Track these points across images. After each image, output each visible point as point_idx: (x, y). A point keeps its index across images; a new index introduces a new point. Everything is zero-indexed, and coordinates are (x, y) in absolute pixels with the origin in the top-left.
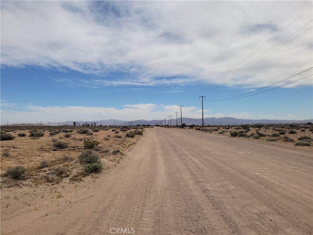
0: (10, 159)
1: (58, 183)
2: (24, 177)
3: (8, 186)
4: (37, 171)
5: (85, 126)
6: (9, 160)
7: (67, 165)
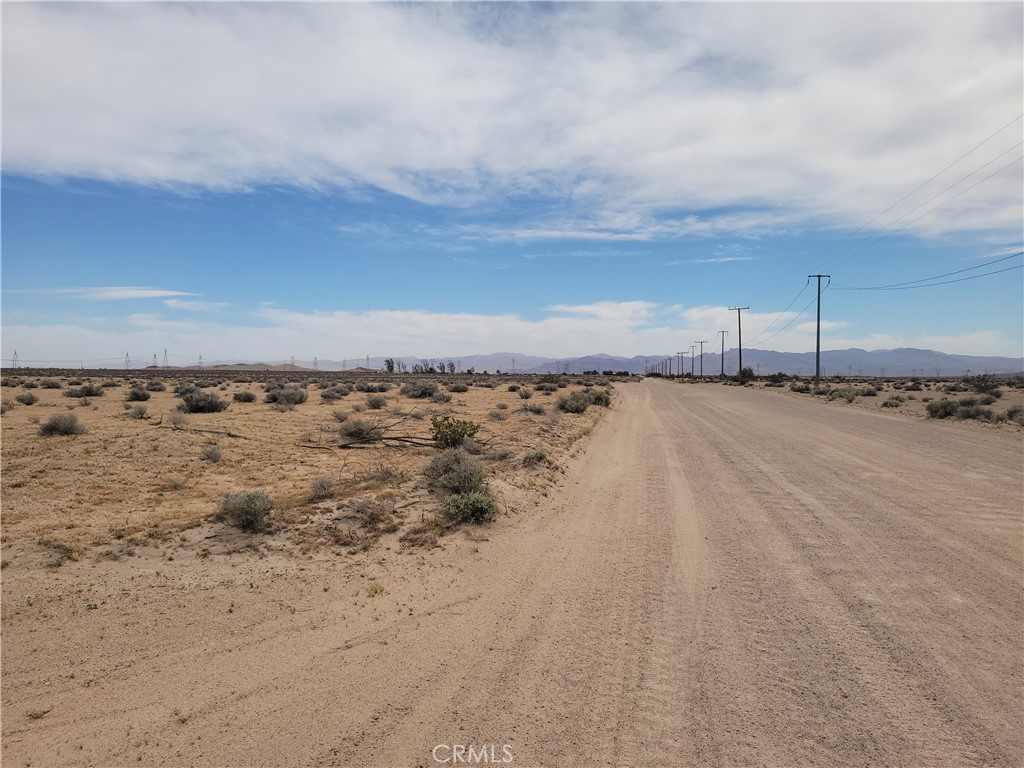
0: (222, 468)
1: (365, 549)
2: (269, 525)
3: (226, 550)
4: (304, 509)
6: (220, 473)
7: (390, 496)
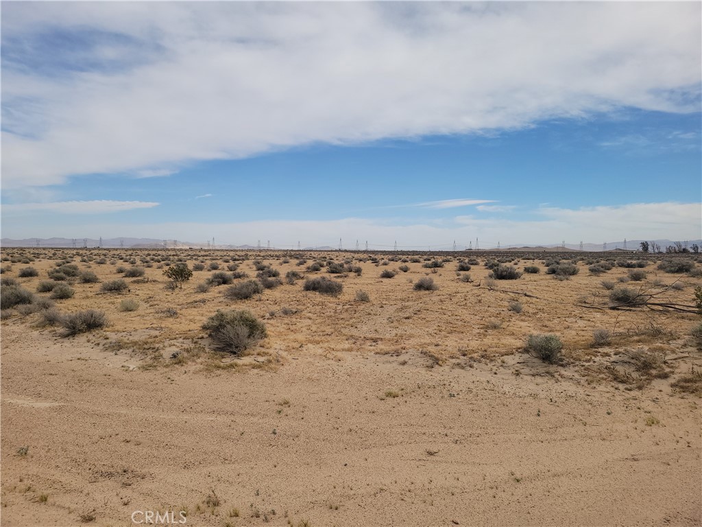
0: (523, 317)
1: (640, 388)
2: (562, 360)
3: (531, 373)
4: (588, 351)
5: (676, 252)
6: (522, 320)
7: (661, 349)
